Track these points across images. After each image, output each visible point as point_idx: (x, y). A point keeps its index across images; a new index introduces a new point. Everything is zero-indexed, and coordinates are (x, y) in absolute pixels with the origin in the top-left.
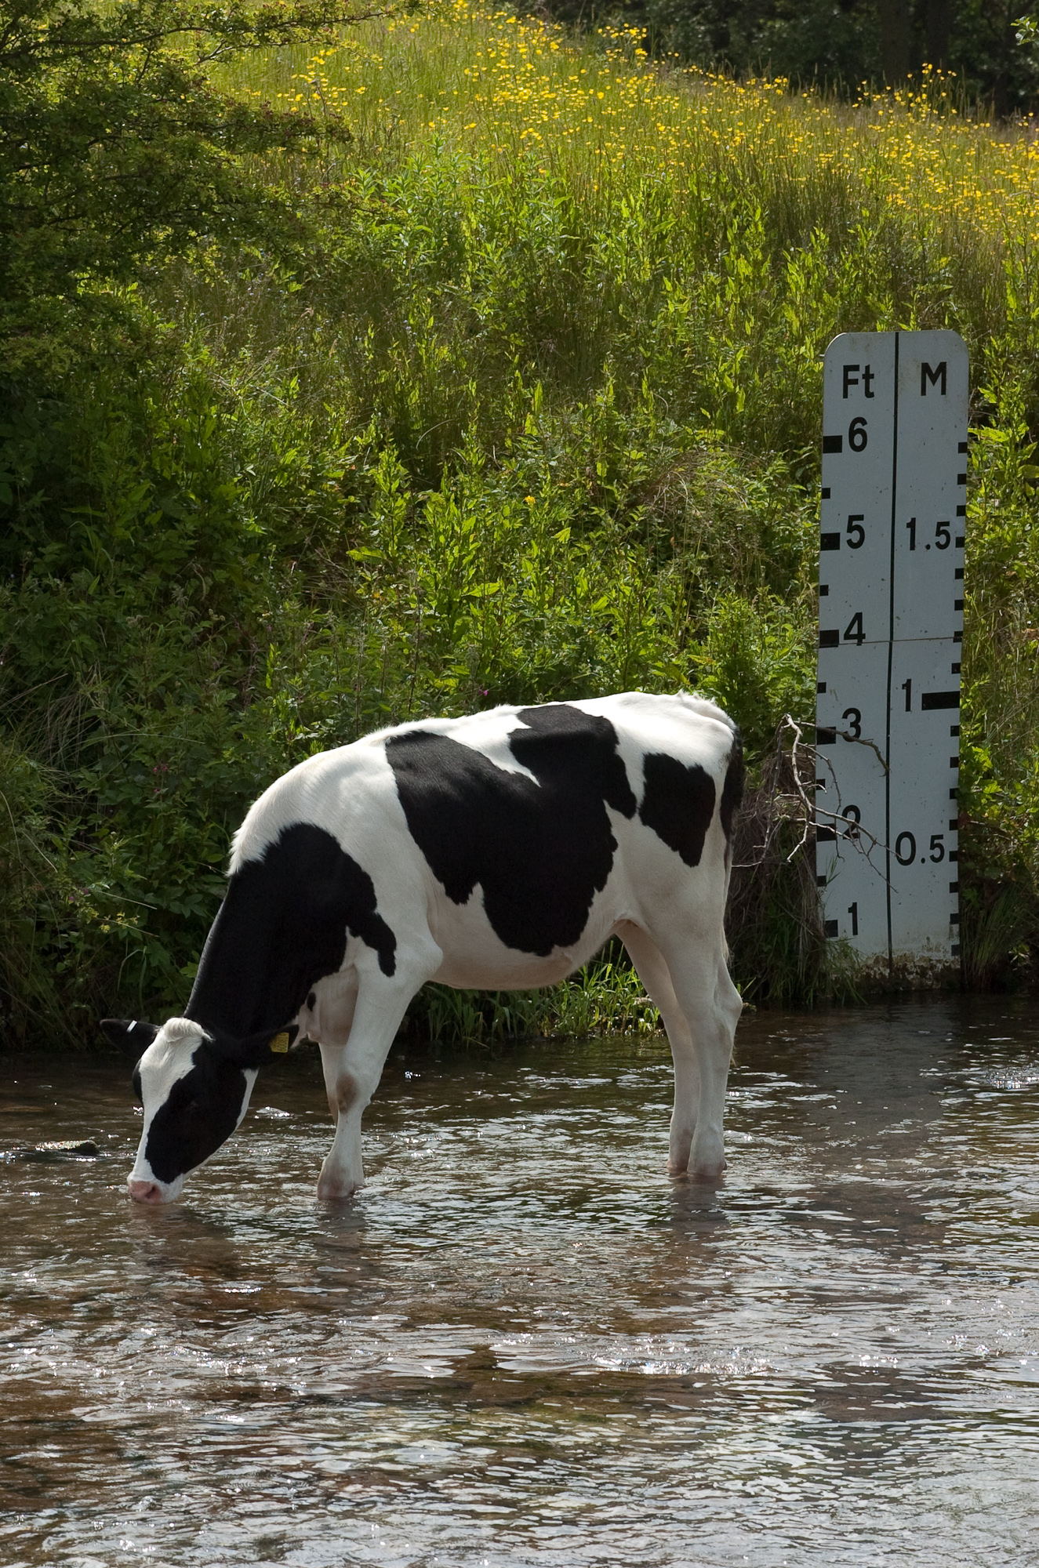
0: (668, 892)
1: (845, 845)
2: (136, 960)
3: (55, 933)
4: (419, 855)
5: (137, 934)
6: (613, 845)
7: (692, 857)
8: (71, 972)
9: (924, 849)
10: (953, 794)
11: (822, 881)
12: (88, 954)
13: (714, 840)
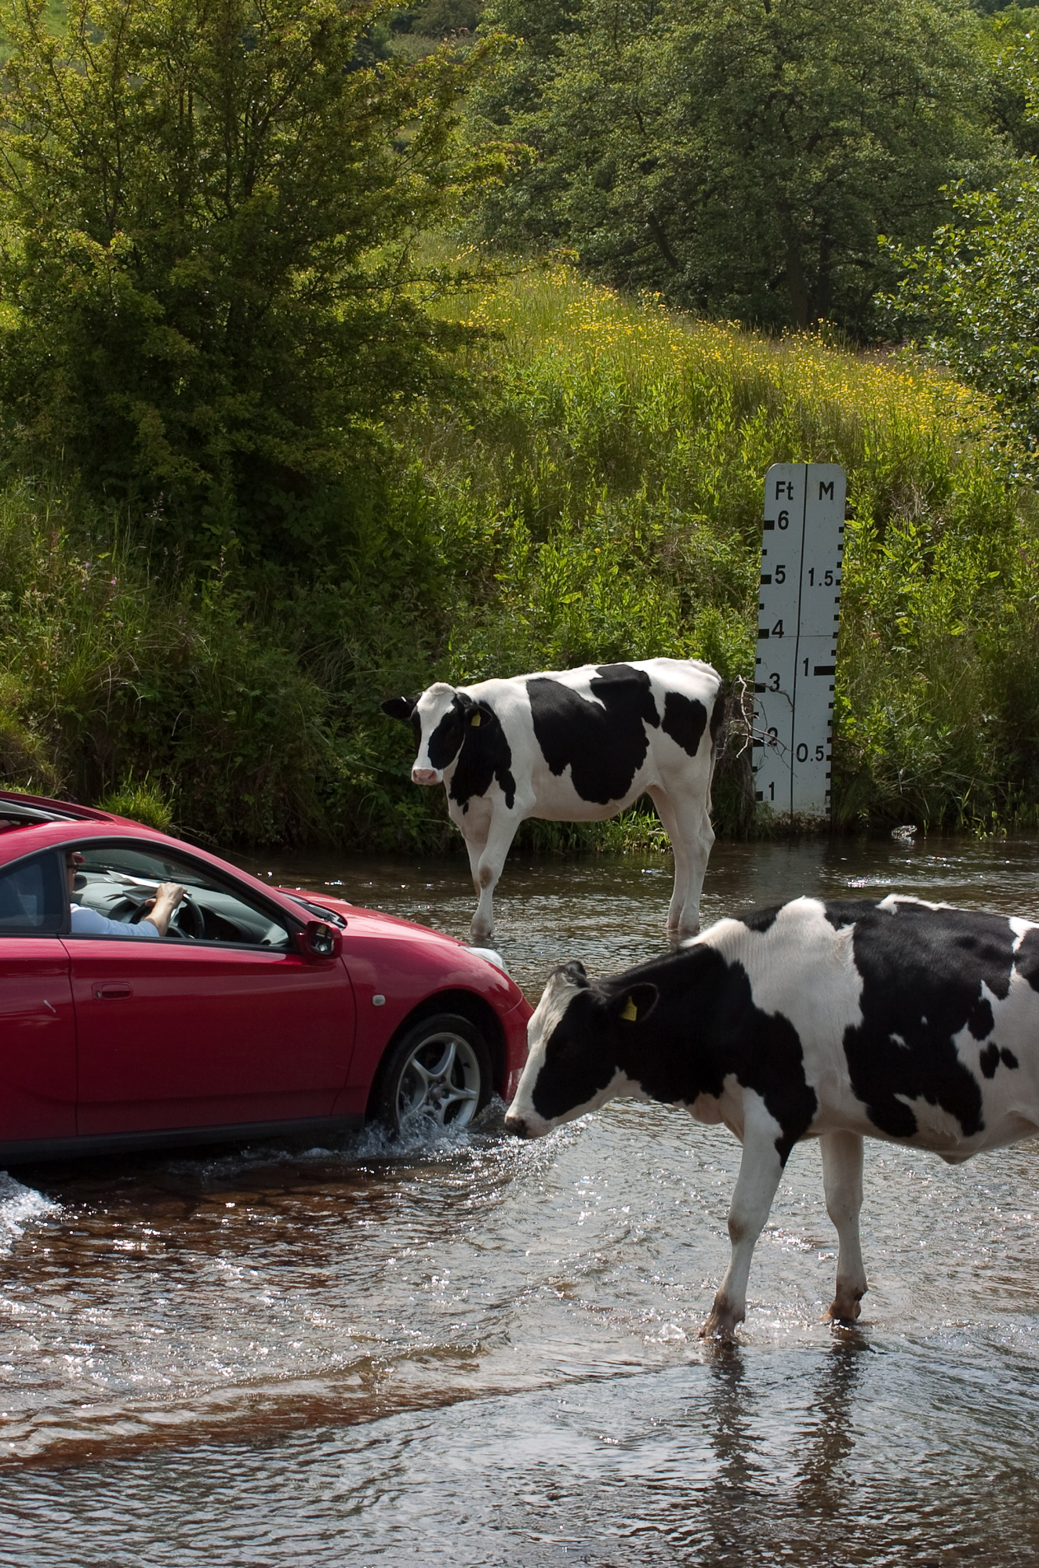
0: (675, 770)
1: (768, 749)
2: (370, 800)
3: (325, 783)
4: (538, 746)
5: (371, 785)
6: (647, 743)
7: (692, 751)
8: (334, 805)
9: (812, 753)
10: (829, 723)
11: (755, 769)
12: (344, 795)
13: (705, 742)
